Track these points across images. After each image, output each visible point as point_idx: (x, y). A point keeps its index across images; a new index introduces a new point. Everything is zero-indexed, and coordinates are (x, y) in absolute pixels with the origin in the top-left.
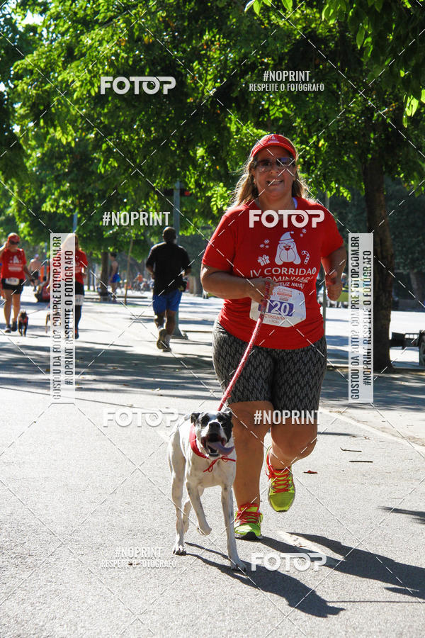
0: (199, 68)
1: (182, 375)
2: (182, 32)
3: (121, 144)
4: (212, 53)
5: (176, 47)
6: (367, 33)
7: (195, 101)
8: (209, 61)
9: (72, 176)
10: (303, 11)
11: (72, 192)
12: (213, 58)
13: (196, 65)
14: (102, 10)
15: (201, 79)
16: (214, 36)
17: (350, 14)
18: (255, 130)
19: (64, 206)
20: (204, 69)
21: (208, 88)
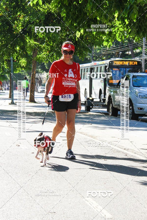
0: (17, 23)
1: (14, 116)
2: (11, 12)
4: (20, 18)
5: (9, 16)
6: (64, 12)
7: (16, 33)
8: (20, 21)
10: (47, 6)
12: (21, 20)
15: (17, 26)
16: (21, 13)
17: (59, 6)
18: (34, 42)
20: (18, 23)
21: (20, 29)
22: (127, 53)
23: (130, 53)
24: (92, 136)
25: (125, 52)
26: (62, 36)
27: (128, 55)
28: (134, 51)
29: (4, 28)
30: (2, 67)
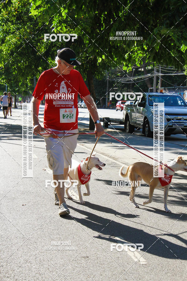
3: (18, 67)
7: (39, 54)
8: (43, 43)
9: (5, 74)
11: (5, 78)
13: (39, 44)
14: (12, 29)
15: (40, 48)
19: (3, 82)
20: (41, 45)
21: (43, 50)
22: (140, 70)
23: (143, 70)
24: (114, 158)
25: (138, 69)
26: (83, 57)
27: (140, 71)
28: (147, 68)
29: (27, 50)
30: (26, 83)
